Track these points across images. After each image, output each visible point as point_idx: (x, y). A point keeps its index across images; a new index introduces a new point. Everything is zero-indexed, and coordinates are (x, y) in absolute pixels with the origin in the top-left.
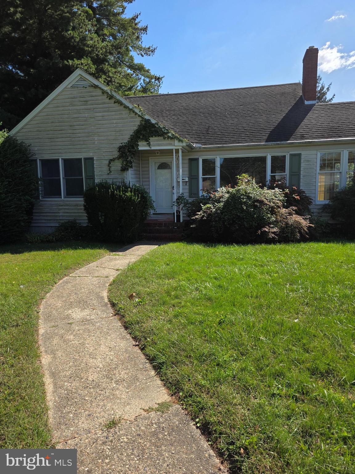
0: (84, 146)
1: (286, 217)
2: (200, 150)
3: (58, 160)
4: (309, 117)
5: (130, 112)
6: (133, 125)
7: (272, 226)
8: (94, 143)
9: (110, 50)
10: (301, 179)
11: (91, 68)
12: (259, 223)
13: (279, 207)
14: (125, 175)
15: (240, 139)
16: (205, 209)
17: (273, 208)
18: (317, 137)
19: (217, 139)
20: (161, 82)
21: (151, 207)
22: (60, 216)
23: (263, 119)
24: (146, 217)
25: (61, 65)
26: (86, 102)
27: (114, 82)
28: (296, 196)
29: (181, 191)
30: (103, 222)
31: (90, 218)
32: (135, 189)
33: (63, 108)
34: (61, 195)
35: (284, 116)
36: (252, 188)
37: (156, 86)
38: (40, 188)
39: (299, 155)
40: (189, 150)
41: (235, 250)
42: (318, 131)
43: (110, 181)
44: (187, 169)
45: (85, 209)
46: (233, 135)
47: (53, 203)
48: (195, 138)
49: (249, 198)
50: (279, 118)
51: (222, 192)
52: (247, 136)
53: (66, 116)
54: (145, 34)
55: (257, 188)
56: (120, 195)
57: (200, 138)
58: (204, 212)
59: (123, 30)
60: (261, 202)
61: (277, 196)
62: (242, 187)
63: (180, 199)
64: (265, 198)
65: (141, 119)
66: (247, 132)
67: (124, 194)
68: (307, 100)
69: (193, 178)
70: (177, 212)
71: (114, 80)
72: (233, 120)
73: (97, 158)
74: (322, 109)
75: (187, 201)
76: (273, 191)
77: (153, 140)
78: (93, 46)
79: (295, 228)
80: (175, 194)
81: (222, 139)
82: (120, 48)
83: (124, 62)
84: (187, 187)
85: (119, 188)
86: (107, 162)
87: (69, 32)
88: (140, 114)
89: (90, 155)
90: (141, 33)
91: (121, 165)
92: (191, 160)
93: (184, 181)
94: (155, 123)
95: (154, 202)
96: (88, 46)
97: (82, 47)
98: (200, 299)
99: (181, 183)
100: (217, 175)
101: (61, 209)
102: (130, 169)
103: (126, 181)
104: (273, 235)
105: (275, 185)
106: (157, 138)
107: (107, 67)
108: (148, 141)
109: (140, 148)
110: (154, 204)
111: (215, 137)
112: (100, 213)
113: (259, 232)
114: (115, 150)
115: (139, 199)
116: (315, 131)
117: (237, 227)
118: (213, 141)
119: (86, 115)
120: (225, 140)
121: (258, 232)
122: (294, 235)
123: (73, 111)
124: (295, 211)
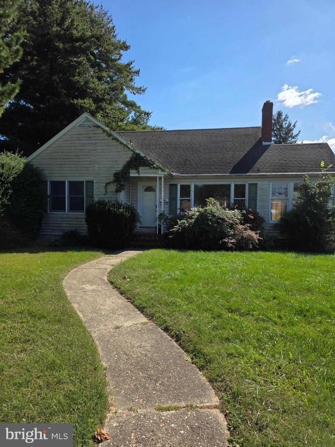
0: (86, 172)
1: (242, 232)
2: (178, 178)
3: (64, 182)
4: (265, 155)
5: (124, 147)
6: (126, 157)
7: (231, 238)
8: (94, 170)
9: (108, 91)
10: (258, 203)
11: (91, 107)
12: (221, 235)
13: (237, 224)
14: (118, 196)
15: (210, 171)
16: (180, 224)
17: (232, 224)
18: (269, 171)
19: (192, 170)
20: (149, 117)
21: (138, 221)
22: (63, 227)
23: (229, 155)
24: (134, 229)
25: (67, 103)
26: (89, 138)
27: (110, 117)
28: (251, 216)
29: (162, 210)
30: (100, 231)
31: (89, 228)
32: (126, 207)
33: (71, 142)
34: (65, 209)
35: (245, 153)
36: (217, 209)
37: (145, 119)
38: (48, 203)
39: (256, 185)
40: (170, 177)
41: (201, 254)
42: (271, 166)
43: (107, 200)
44: (168, 192)
45: (86, 221)
46: (205, 166)
47: (58, 216)
48: (175, 168)
49: (214, 216)
50: (243, 155)
51: (194, 211)
52: (215, 168)
53: (74, 148)
54: (138, 76)
55: (220, 209)
56: (114, 211)
57: (179, 168)
58: (180, 226)
59: (118, 73)
60: (223, 220)
61: (236, 215)
62: (209, 208)
63: (161, 215)
64: (227, 217)
65: (133, 153)
66: (216, 165)
67: (118, 210)
68: (264, 142)
69: (172, 199)
70: (158, 226)
71: (110, 116)
72: (206, 154)
73: (97, 181)
74: (276, 149)
75: (167, 217)
76: (233, 211)
77: (141, 169)
78: (94, 88)
79: (248, 240)
80: (158, 211)
81: (196, 169)
82: (116, 90)
83: (119, 99)
84: (168, 206)
85: (114, 205)
86: (105, 185)
87: (76, 78)
88: (132, 149)
89: (91, 179)
90: (134, 75)
91: (116, 188)
92: (171, 185)
93: (165, 201)
94: (144, 156)
95: (140, 217)
96: (90, 89)
97: (85, 89)
98: (170, 279)
99: (163, 203)
100: (191, 197)
101: (65, 221)
102: (123, 191)
103: (119, 200)
104: (231, 245)
105: (235, 207)
106: (144, 168)
107: (104, 105)
108: (138, 170)
109: (131, 175)
110: (141, 219)
111: (190, 168)
112: (98, 224)
113: (221, 242)
114: (111, 176)
115: (129, 215)
116: (268, 166)
117: (204, 238)
118: (189, 171)
119: (90, 148)
120: (198, 171)
121: (219, 242)
122: (248, 246)
123: (79, 144)
124: (249, 227)
